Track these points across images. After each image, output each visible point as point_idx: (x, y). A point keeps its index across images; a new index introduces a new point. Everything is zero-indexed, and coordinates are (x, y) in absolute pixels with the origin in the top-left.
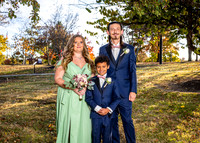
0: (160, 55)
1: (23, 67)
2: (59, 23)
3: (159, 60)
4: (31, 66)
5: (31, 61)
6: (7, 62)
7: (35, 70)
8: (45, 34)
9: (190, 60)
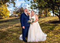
0: (46, 15)
1: (13, 18)
2: (22, 7)
3: (46, 16)
4: (15, 18)
5: (15, 16)
6: (10, 17)
7: (16, 19)
8: (19, 10)
9: (53, 16)
